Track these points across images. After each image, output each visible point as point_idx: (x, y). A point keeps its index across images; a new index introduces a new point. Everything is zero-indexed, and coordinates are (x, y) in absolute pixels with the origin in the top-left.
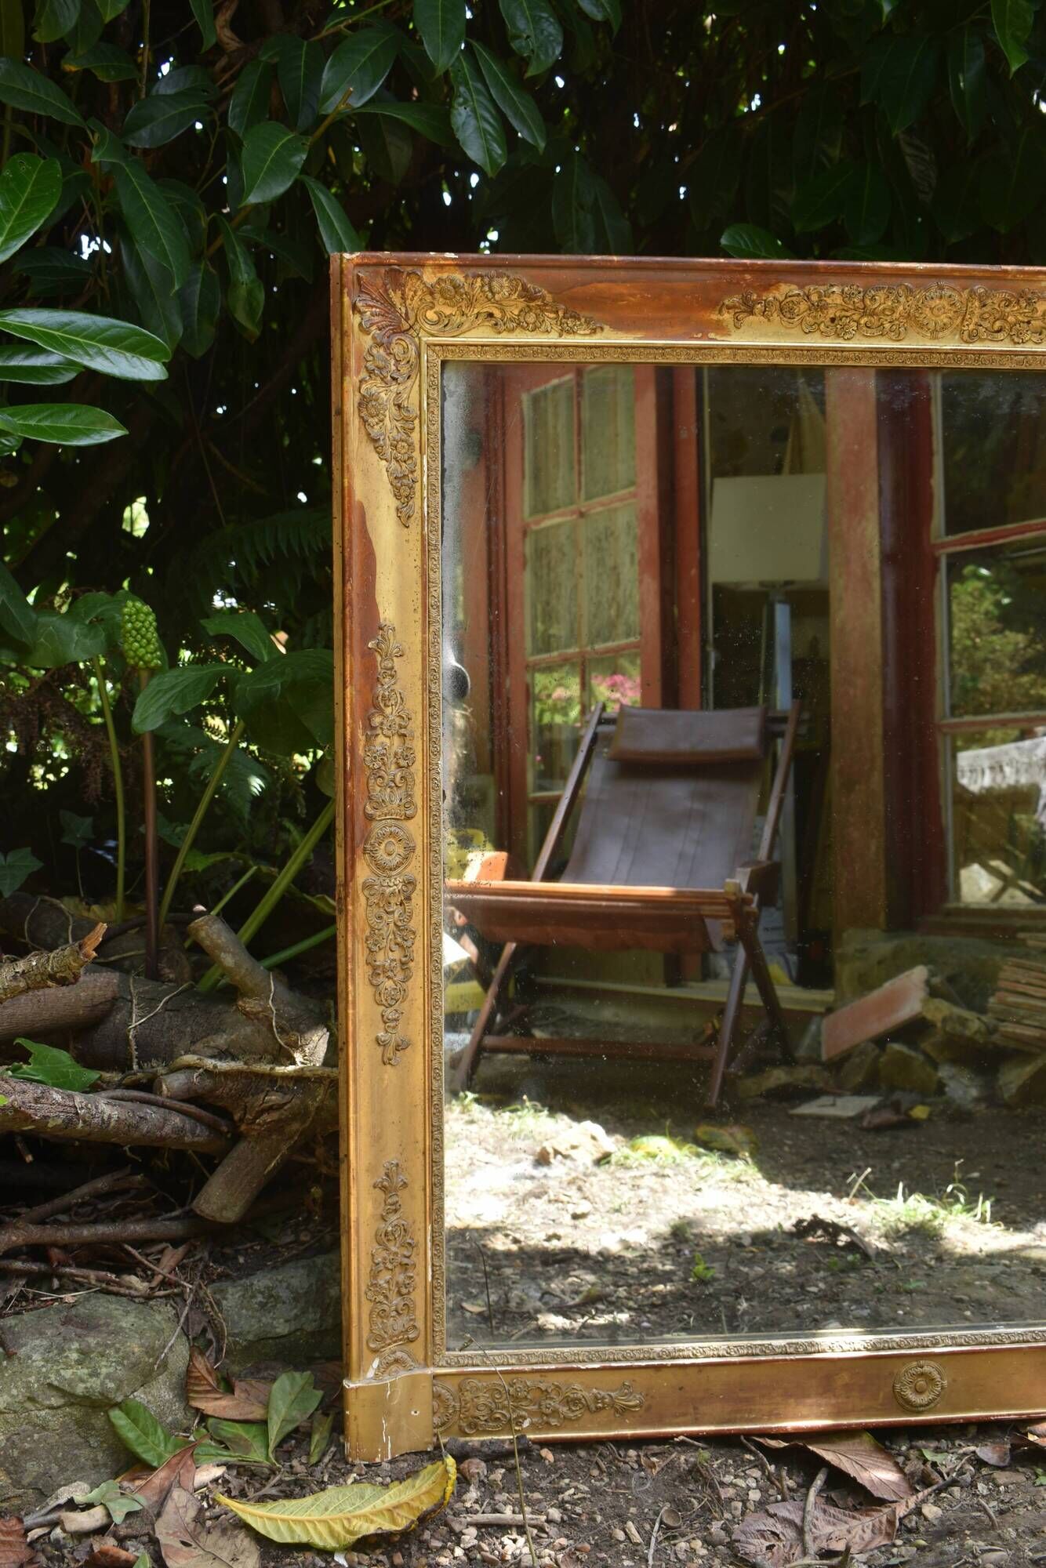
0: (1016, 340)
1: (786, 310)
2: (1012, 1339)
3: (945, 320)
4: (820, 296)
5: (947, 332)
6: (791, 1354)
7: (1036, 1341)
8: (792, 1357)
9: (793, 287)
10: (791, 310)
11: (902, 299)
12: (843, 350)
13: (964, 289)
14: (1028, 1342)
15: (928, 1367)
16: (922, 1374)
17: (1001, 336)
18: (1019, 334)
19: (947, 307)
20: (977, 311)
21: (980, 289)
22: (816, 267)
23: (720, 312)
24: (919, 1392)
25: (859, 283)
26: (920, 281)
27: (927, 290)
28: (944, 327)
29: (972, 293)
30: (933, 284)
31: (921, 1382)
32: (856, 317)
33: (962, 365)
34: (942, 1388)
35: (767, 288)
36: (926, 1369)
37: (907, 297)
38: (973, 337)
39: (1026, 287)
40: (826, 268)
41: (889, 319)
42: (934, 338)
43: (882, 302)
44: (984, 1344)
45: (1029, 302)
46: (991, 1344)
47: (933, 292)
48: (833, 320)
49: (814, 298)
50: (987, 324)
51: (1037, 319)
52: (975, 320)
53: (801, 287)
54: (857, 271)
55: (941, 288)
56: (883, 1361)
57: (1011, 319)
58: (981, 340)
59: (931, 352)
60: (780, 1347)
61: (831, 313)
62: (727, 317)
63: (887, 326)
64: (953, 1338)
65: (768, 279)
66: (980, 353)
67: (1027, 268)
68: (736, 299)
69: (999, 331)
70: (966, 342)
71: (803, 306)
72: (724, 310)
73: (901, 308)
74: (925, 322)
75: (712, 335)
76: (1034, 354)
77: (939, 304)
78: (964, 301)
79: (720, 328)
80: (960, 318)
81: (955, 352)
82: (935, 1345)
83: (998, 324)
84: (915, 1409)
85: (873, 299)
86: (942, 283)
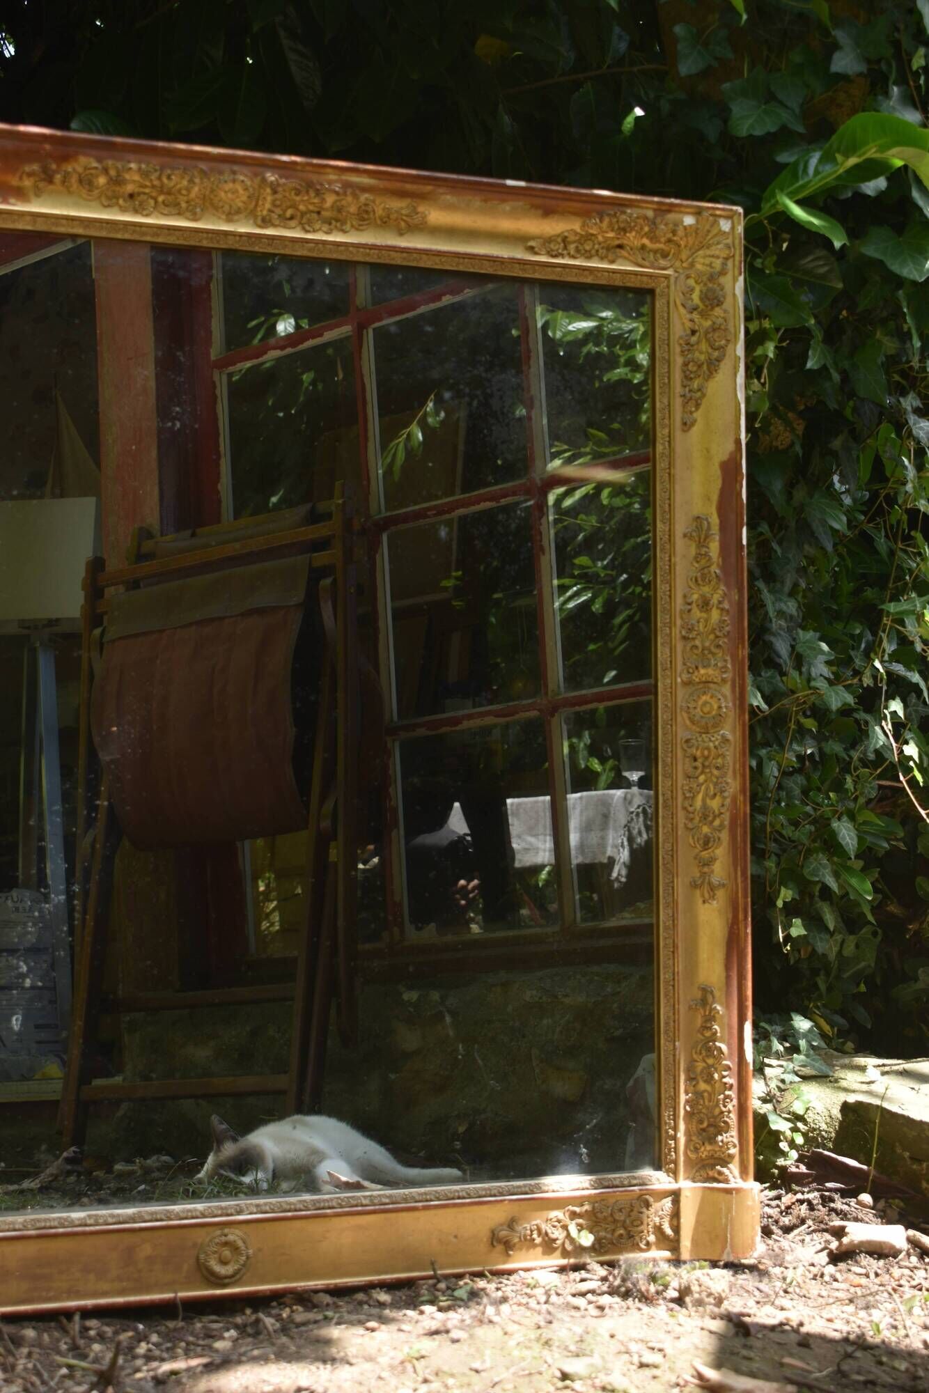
0: (308, 228)
1: (87, 182)
2: (318, 1205)
3: (240, 204)
4: (118, 171)
5: (241, 216)
6: (91, 1225)
7: (342, 1207)
8: (92, 1228)
9: (92, 160)
10: (90, 183)
11: (197, 180)
12: (141, 225)
13: (256, 175)
14: (333, 1208)
15: (233, 1235)
16: (226, 1244)
17: (293, 223)
18: (310, 222)
19: (241, 192)
20: (269, 198)
21: (271, 177)
22: (113, 144)
23: (21, 178)
24: (224, 1262)
25: (155, 161)
26: (213, 165)
27: (221, 173)
28: (238, 211)
29: (264, 180)
30: (226, 167)
31: (227, 1253)
32: (154, 194)
33: (257, 249)
34: (248, 1258)
35: (65, 158)
36: (231, 1238)
37: (201, 179)
38: (266, 222)
39: (314, 178)
40: (124, 145)
41: (185, 198)
42: (229, 220)
43: (177, 181)
44: (289, 1211)
45: (318, 193)
46: (296, 1210)
47: (226, 176)
48: (131, 196)
49: (113, 173)
50: (278, 211)
51: (326, 210)
52: (268, 206)
53: (99, 160)
54: (155, 150)
55: (234, 173)
56: (185, 1231)
57: (302, 207)
58: (275, 226)
59: (226, 233)
60: (79, 1219)
61: (130, 188)
62: (27, 183)
63: (184, 205)
64: (258, 1206)
65: (65, 151)
66: (273, 238)
67: (315, 161)
68: (35, 167)
69: (292, 218)
70: (260, 227)
71: (102, 180)
72: (25, 177)
73: (196, 189)
74: (221, 204)
75: (12, 200)
76: (324, 243)
77: (236, 187)
78: (256, 187)
79: (20, 194)
80: (254, 203)
81: (249, 236)
82: (239, 1212)
83: (289, 213)
84: (220, 1281)
85: (169, 177)
86: (236, 168)
